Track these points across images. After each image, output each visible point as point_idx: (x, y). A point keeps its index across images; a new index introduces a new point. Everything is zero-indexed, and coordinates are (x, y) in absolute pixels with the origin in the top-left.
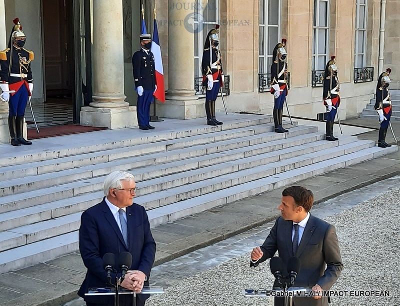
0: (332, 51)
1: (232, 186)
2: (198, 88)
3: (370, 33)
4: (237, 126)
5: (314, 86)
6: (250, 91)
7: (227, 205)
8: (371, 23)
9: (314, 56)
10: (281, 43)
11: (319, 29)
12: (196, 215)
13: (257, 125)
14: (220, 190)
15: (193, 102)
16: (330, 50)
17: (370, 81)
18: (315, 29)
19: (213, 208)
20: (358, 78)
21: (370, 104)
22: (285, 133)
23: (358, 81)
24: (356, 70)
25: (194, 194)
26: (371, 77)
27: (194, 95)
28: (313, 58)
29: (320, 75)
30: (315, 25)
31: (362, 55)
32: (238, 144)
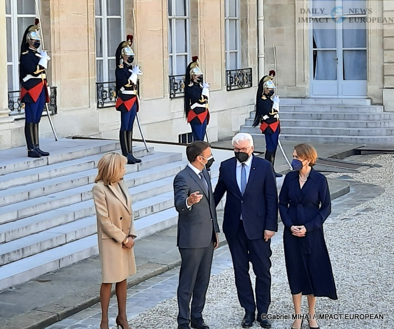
0: (195, 48)
1: (66, 243)
2: (13, 106)
3: (244, 23)
4: (69, 157)
5: (173, 97)
6: (86, 106)
7: (60, 270)
8: (245, 9)
9: (172, 56)
10: (125, 40)
11: (177, 19)
12: (19, 287)
13: (98, 154)
14: (49, 249)
15: (7, 126)
16: (192, 47)
17: (249, 87)
18: (170, 20)
19: (41, 277)
20: (231, 83)
21: (250, 118)
22: (137, 164)
23: (232, 88)
24: (228, 72)
25: (13, 257)
26: (249, 82)
27: (8, 116)
28: (169, 59)
29: (181, 82)
30: (170, 14)
31: (236, 53)
32: (72, 181)
